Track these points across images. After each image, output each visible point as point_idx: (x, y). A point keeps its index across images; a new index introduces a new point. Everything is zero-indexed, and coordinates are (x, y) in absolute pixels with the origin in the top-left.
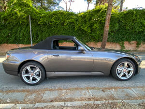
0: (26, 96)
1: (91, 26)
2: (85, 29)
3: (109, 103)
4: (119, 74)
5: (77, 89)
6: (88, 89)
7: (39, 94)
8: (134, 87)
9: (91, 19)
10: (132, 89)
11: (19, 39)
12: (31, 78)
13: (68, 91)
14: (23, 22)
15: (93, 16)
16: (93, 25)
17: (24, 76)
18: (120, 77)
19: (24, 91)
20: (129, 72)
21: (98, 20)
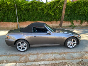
0: (20, 58)
1: (54, 11)
2: (50, 13)
3: (62, 62)
4: (68, 45)
5: (46, 54)
6: (52, 53)
7: (27, 57)
8: (76, 52)
9: (54, 7)
10: (75, 53)
11: (10, 19)
12: (22, 48)
13: (42, 55)
14: (12, 8)
15: (55, 4)
16: (55, 10)
17: (18, 47)
18: (69, 46)
19: (18, 55)
20: (74, 44)
21: (58, 7)
